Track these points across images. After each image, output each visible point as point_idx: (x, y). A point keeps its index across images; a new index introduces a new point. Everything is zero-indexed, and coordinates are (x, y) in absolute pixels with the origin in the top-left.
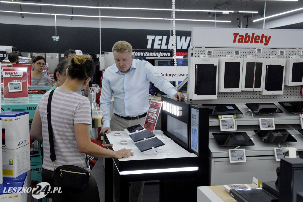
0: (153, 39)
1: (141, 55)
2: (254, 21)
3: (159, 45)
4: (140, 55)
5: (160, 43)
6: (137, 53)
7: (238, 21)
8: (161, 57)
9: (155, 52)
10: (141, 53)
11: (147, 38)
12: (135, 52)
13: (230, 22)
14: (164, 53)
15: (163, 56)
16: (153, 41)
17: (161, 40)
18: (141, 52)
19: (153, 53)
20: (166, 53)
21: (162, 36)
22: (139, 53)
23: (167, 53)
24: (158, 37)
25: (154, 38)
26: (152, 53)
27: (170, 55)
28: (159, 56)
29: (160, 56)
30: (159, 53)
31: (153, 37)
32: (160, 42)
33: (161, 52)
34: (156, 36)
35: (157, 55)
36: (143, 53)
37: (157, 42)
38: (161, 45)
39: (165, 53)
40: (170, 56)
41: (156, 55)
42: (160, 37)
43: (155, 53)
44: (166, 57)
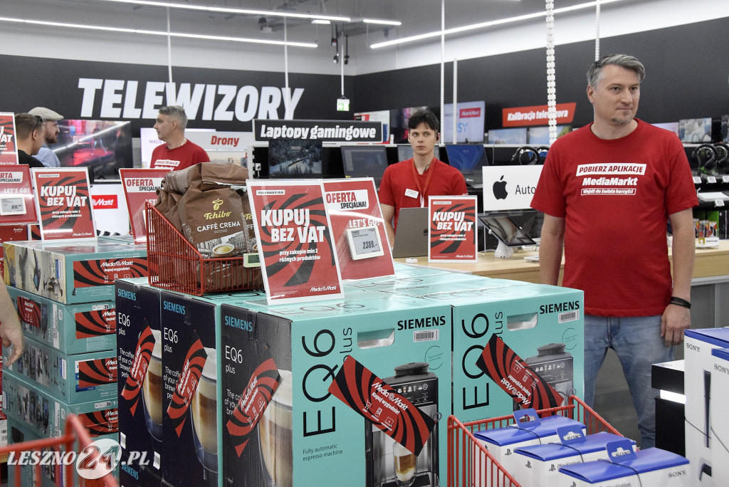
0: (97, 90)
1: (301, 136)
2: (373, 46)
3: (115, 106)
4: (299, 136)
5: (119, 101)
6: (291, 129)
7: (334, 44)
8: (354, 139)
9: (338, 126)
10: (303, 129)
11: (80, 86)
12: (287, 127)
13: (315, 46)
14: (361, 129)
15: (359, 139)
16: (99, 95)
17: (123, 92)
18: (301, 127)
19: (334, 129)
20: (365, 129)
21: (123, 82)
22: (296, 129)
23: (368, 129)
24: (113, 85)
25: (100, 87)
26: (330, 130)
27: (376, 135)
28: (349, 138)
29: (351, 138)
30: (348, 129)
31: (97, 83)
32: (118, 99)
33: (352, 127)
34: (107, 81)
35: (344, 137)
36: (308, 129)
37: (110, 98)
38: (121, 106)
39: (363, 128)
40: (374, 136)
41: (340, 137)
42: (119, 84)
43: (337, 129)
44: (364, 139)
